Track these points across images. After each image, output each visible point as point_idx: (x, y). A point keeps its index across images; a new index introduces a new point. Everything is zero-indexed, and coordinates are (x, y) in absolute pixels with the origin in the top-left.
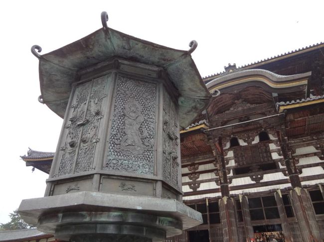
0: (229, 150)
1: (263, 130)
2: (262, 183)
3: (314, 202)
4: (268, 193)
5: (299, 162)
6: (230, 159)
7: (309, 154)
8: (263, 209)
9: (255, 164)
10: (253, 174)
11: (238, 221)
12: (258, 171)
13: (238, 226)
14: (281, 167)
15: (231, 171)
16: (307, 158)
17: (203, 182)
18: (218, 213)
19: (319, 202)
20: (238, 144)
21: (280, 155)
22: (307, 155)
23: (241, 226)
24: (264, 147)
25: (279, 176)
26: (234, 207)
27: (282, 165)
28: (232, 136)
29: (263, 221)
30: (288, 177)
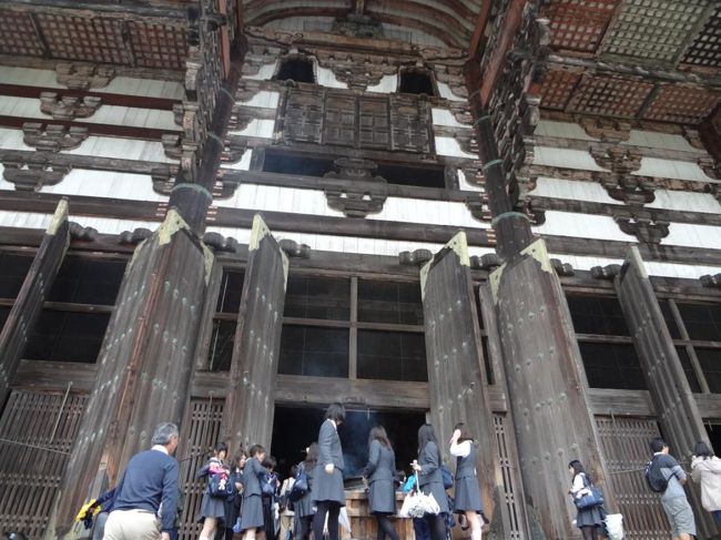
0: (263, 85)
1: (420, 64)
2: (372, 222)
3: (584, 337)
4: (393, 269)
5: (534, 187)
6: (258, 114)
7: (573, 170)
8: (353, 332)
9: (359, 153)
10: (343, 183)
11: (200, 363)
12: (366, 179)
13: (194, 391)
14: (464, 186)
15: (248, 155)
16: (566, 182)
17: (87, 164)
18: (106, 308)
19: (602, 338)
20: (309, 77)
21: (466, 147)
22: (565, 173)
23: (212, 393)
24: (414, 111)
25: (452, 214)
26: (205, 290)
27: (471, 180)
28: (294, 51)
29: (338, 383)
30: (487, 226)
